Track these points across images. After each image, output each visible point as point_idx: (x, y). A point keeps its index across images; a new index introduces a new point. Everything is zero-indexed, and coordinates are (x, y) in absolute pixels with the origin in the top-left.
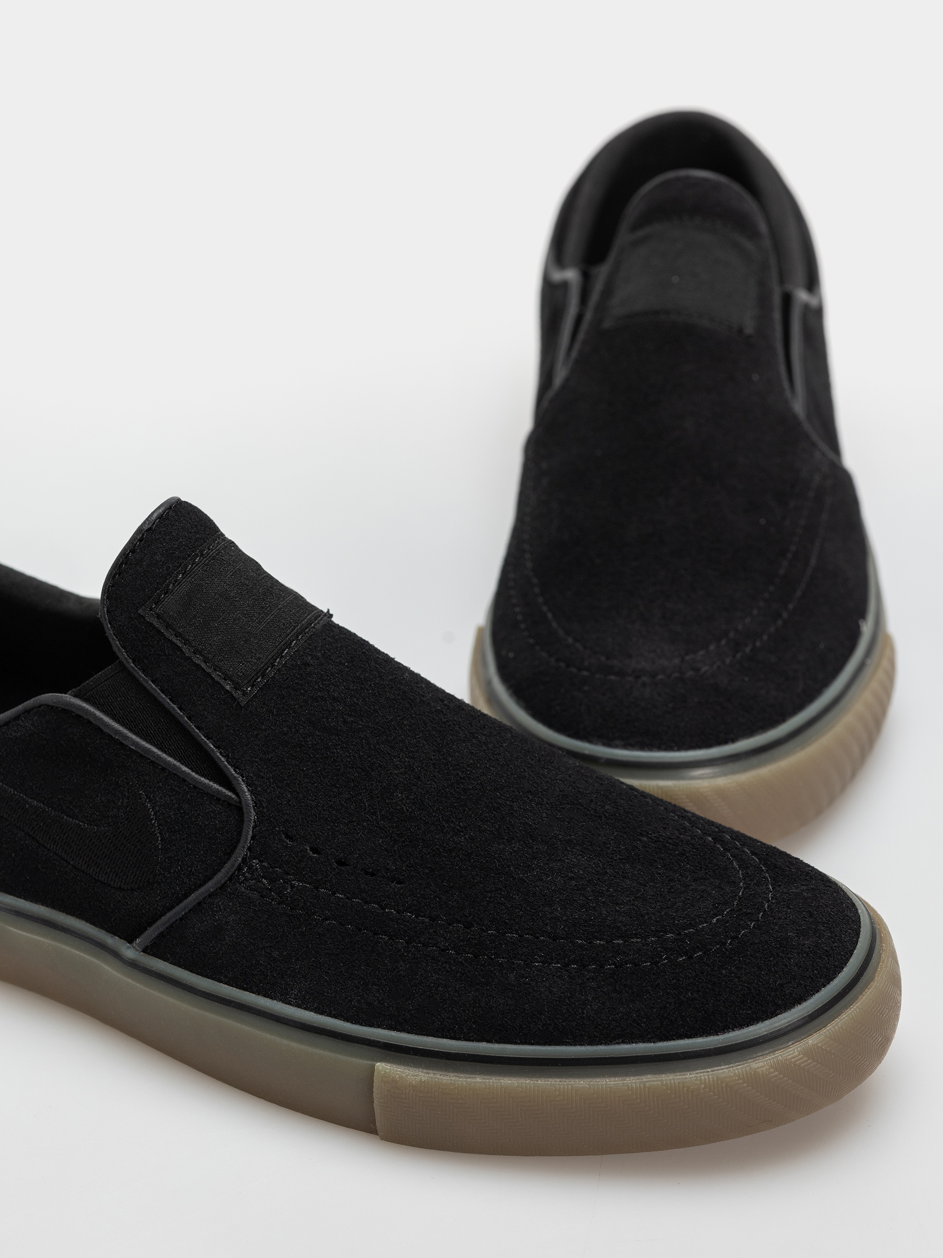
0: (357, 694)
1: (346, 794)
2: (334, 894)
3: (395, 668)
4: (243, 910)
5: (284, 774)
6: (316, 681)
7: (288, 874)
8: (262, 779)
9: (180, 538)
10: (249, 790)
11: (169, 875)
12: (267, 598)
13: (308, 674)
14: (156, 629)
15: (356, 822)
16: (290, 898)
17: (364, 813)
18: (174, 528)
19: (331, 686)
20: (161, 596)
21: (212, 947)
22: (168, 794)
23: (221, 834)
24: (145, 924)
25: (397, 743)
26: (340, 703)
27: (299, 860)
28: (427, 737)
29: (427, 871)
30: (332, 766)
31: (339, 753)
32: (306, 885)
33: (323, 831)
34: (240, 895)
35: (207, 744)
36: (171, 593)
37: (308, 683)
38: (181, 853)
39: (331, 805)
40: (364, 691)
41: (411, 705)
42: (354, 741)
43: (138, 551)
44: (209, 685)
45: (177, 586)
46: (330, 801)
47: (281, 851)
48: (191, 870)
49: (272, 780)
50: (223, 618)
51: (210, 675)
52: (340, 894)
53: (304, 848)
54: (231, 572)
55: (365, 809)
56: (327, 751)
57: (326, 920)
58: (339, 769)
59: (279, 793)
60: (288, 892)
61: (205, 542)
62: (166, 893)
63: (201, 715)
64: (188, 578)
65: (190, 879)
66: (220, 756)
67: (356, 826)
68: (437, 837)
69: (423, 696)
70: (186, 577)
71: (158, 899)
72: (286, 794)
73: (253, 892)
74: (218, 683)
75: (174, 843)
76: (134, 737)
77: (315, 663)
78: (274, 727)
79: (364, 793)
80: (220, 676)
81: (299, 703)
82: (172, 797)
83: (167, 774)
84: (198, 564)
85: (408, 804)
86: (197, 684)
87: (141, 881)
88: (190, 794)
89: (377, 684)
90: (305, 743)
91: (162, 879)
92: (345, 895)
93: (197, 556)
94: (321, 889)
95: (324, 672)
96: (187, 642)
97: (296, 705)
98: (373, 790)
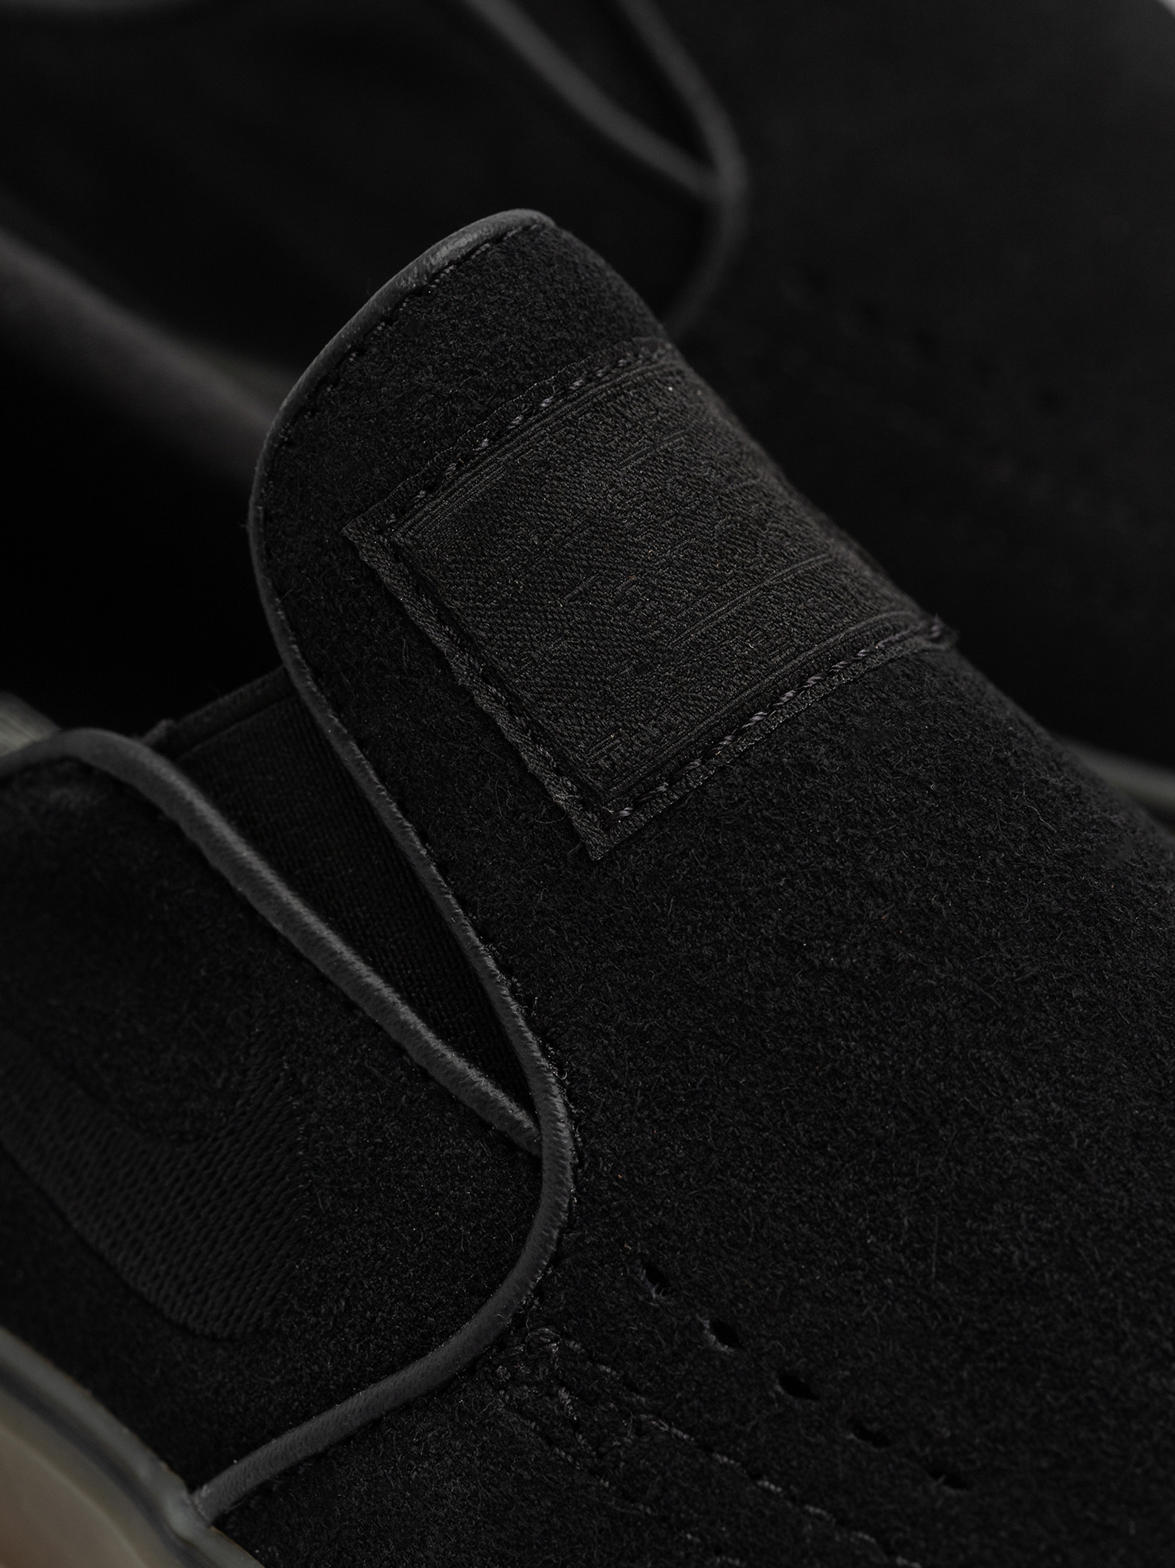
0: (945, 881)
1: (850, 1180)
2: (756, 1476)
3: (1093, 821)
4: (487, 1469)
5: (680, 1086)
6: (827, 822)
7: (633, 1388)
8: (614, 1089)
9: (501, 332)
10: (570, 1115)
11: (313, 1320)
12: (734, 552)
13: (806, 796)
14: (385, 588)
15: (863, 1270)
16: (626, 1462)
17: (894, 1249)
18: (492, 299)
19: (870, 846)
20: (418, 493)
21: (387, 1558)
22: (349, 1083)
23: (474, 1231)
24: (231, 1448)
25: (1035, 1052)
26: (886, 900)
27: (674, 1354)
28: (1135, 1048)
29: (1044, 1464)
30: (825, 1087)
31: (851, 1052)
32: (680, 1433)
33: (762, 1281)
34: (490, 1424)
35: (478, 955)
36: (445, 489)
37: (800, 824)
38: (356, 1262)
39: (799, 1205)
40: (969, 875)
41: (1110, 942)
42: (903, 1023)
43: (374, 350)
44: (511, 782)
45: (468, 471)
46: (799, 1192)
47: (628, 1317)
48: (374, 1319)
49: (639, 1099)
50: (584, 589)
51: (517, 753)
52: (771, 1481)
53: (694, 1319)
54: (640, 456)
55: (897, 1237)
56: (817, 1040)
57: (718, 1552)
58: (844, 1101)
59: (654, 1140)
60: (623, 1443)
61: (583, 355)
62: (296, 1369)
63: (475, 868)
64: (504, 454)
65: (367, 1343)
66: (509, 999)
67: (861, 1283)
68: (1097, 1362)
69: (1158, 920)
70: (498, 449)
71: (273, 1382)
72: (672, 1148)
73: (528, 1423)
74: (536, 780)
75: (341, 1227)
76: (286, 895)
77: (833, 766)
78: (675, 938)
79: (904, 1186)
80: (547, 761)
81: (761, 882)
82: (360, 1093)
83: (357, 1022)
84: (545, 416)
85: (1031, 1244)
86: (475, 772)
87: (239, 1319)
88: (409, 1093)
89: (1017, 860)
90: (757, 1004)
91: (292, 1327)
92: (786, 1488)
93: (544, 392)
94: (722, 1453)
95: (856, 798)
96: (466, 642)
97: (751, 885)
98: (933, 1184)
